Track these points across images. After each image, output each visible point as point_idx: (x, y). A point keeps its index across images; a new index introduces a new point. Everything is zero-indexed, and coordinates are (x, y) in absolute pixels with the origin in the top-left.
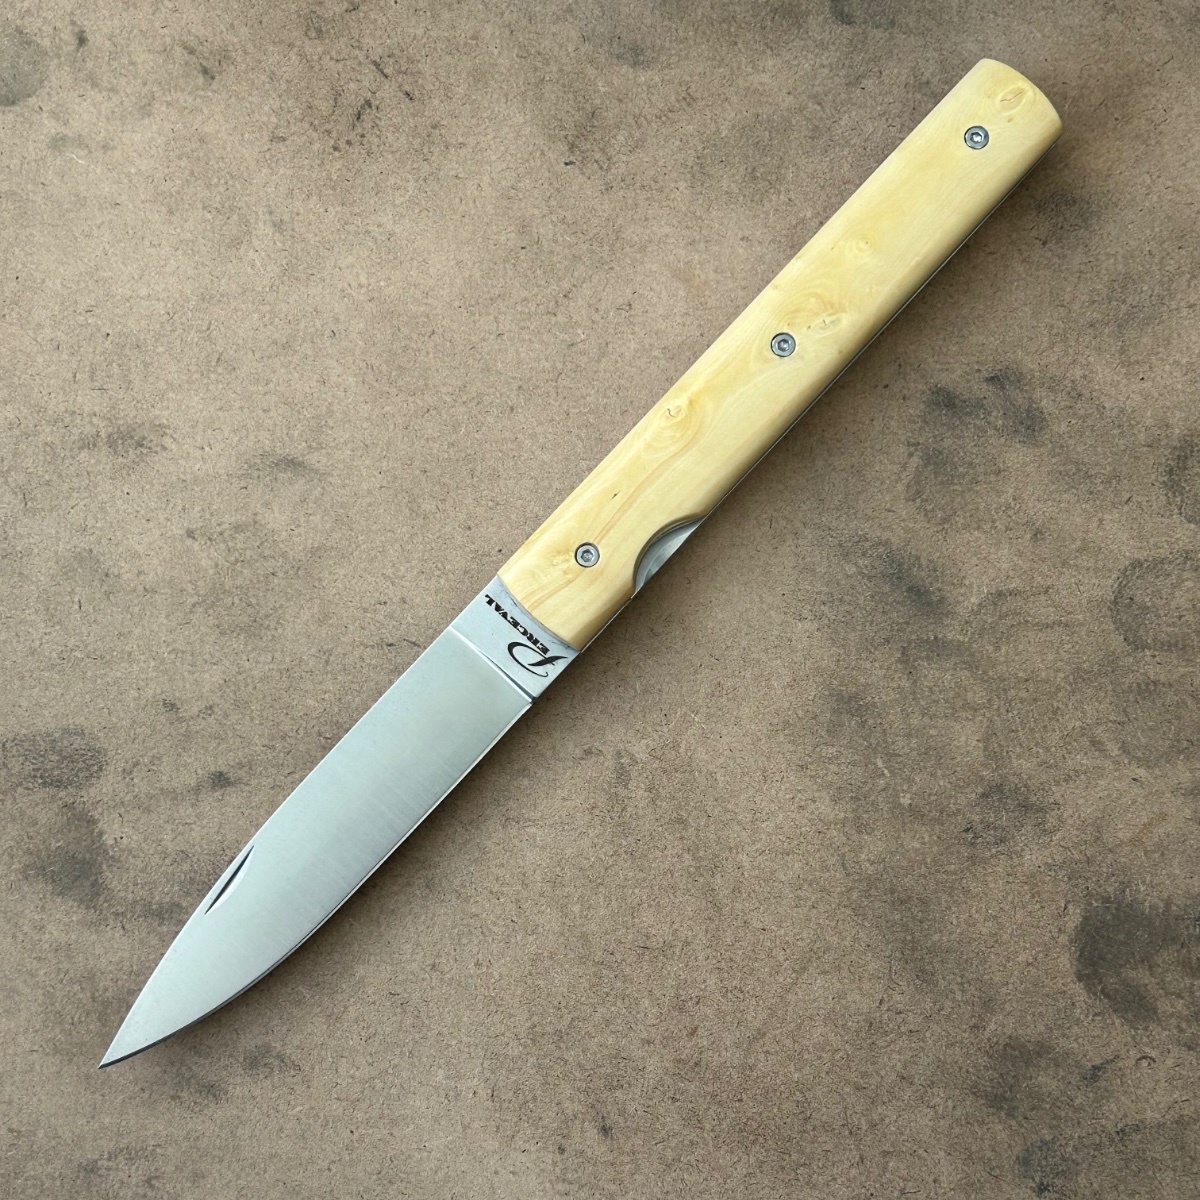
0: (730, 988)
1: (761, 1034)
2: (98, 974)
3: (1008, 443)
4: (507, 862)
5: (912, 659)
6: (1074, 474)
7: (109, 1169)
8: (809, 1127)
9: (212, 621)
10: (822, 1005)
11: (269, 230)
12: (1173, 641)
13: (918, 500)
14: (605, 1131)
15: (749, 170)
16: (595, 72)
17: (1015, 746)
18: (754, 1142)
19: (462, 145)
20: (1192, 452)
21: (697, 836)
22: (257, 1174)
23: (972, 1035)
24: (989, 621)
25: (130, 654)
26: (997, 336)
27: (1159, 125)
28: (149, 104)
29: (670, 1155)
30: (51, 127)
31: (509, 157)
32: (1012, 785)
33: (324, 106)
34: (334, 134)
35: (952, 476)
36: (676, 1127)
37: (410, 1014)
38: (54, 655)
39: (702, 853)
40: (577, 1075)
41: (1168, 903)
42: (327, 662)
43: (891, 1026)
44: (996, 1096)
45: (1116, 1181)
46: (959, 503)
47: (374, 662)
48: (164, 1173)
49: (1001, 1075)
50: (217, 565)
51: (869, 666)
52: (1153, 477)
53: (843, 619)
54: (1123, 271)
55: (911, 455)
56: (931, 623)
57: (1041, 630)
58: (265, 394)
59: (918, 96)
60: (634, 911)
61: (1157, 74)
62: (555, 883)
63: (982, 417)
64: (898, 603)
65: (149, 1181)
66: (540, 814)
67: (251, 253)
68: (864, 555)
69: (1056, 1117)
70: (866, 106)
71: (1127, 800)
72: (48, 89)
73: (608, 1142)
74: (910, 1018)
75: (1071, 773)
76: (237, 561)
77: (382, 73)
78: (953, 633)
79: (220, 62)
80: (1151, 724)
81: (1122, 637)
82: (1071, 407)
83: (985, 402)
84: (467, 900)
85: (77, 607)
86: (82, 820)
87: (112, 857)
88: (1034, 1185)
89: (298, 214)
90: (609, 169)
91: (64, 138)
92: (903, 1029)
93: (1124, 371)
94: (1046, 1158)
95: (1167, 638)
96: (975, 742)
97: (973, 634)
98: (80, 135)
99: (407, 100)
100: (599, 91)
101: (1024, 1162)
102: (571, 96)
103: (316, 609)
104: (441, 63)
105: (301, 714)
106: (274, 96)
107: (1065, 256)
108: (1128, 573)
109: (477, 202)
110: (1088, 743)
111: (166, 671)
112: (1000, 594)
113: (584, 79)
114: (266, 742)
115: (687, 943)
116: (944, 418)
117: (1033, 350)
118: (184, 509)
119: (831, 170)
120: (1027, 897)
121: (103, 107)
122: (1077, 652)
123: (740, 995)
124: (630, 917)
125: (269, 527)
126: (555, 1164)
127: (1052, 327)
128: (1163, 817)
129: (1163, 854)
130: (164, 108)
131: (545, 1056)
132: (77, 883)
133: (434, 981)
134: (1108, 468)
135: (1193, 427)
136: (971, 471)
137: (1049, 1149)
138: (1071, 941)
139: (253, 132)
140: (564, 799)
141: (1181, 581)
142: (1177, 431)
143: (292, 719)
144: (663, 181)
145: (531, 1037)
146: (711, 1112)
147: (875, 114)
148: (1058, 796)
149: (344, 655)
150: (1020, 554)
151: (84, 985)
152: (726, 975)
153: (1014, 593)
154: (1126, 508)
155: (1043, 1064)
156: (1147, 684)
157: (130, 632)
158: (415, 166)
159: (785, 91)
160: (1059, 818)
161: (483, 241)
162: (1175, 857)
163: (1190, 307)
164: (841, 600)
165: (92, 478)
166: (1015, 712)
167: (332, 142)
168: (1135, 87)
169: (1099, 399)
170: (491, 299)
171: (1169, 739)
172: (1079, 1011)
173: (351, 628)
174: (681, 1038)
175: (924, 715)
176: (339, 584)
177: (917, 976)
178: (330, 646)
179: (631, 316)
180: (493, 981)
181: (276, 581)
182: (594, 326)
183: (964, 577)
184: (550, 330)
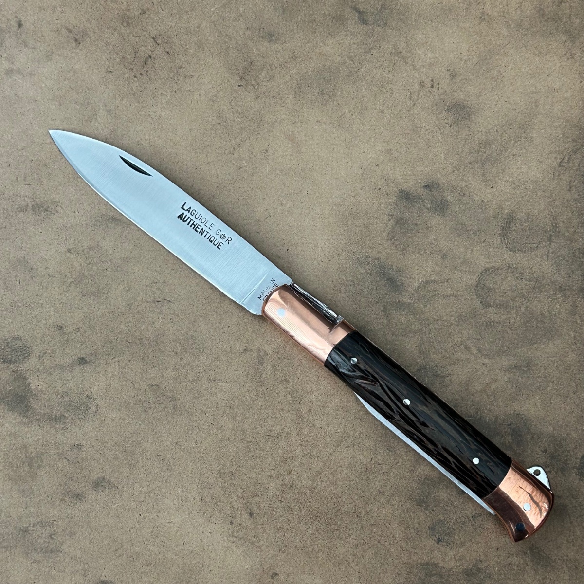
0: (306, 453)
1: (319, 473)
2: (28, 445)
3: (432, 215)
4: (210, 398)
5: (388, 310)
6: (461, 229)
7: (33, 531)
8: (339, 514)
9: (79, 290)
10: (346, 461)
11: (105, 114)
12: (502, 304)
13: (393, 240)
14: (251, 515)
15: (321, 90)
16: (252, 44)
17: (432, 349)
18: (315, 520)
19: (192, 76)
20: (512, 220)
21: (293, 387)
22: (98, 533)
23: (411, 474)
24: (422, 294)
25: (42, 304)
26: (429, 167)
27: (503, 73)
28: (51, 55)
29: (279, 525)
30: (6, 65)
31: (213, 83)
32: (431, 366)
33: (130, 57)
34: (134, 70)
35: (407, 229)
36: (281, 513)
37: (166, 464)
38: (8, 304)
39: (295, 395)
40: (239, 490)
41: (497, 418)
42: (130, 309)
43: (376, 470)
44: (420, 500)
45: (471, 538)
46: (410, 242)
47: (151, 309)
48: (57, 532)
49: (423, 492)
50: (81, 265)
51: (369, 313)
52: (495, 231)
53: (359, 293)
54: (485, 139)
55: (390, 220)
56: (397, 295)
57: (445, 298)
59: (396, 58)
60: (265, 420)
61: (502, 50)
62: (231, 407)
63: (421, 203)
64: (383, 285)
65: (50, 536)
66: (224, 377)
67: (97, 124)
68: (368, 264)
69: (446, 510)
70: (373, 62)
71: (480, 373)
72: (5, 47)
73: (252, 519)
74: (384, 467)
75: (456, 361)
76: (90, 263)
77: (156, 42)
78: (406, 299)
79: (83, 36)
80: (491, 340)
81: (480, 301)
82: (460, 200)
83: (423, 197)
84: (192, 414)
85: (18, 283)
86: (21, 378)
87: (34, 394)
88: (436, 539)
89: (118, 106)
90: (258, 88)
91: (12, 70)
92: (380, 471)
93: (484, 184)
94: (441, 527)
95: (499, 302)
96: (415, 347)
97: (415, 299)
98: (19, 69)
99: (167, 55)
100: (254, 53)
101: (432, 529)
102: (241, 55)
103: (125, 285)
104: (183, 39)
105: (118, 332)
106: (107, 52)
107: (459, 132)
108: (483, 273)
109: (199, 103)
110: (464, 348)
111: (58, 312)
112: (427, 282)
113: (247, 47)
114: (103, 344)
115: (288, 434)
116: (404, 203)
117: (444, 174)
118: (66, 239)
119: (357, 91)
121: (30, 55)
122: (460, 308)
123: (311, 456)
124: (263, 422)
125: (104, 248)
126: (229, 529)
127: (453, 163)
128: (495, 380)
129: (495, 397)
130: (57, 57)
131: (225, 483)
132: (19, 405)
133: (177, 449)
134: (476, 227)
135: (513, 209)
136: (416, 228)
137: (442, 524)
139: (98, 69)
141: (506, 277)
142: (507, 211)
143: (114, 334)
144: (282, 95)
145: (219, 474)
146: (297, 507)
147: (377, 66)
148: (450, 371)
149: (138, 306)
150: (436, 264)
151: (22, 451)
152: (304, 448)
153: (434, 282)
154: (483, 244)
155: (441, 486)
156: (490, 323)
157: (42, 295)
158: (171, 85)
159: (337, 54)
160: (450, 381)
161: (201, 120)
162: (500, 398)
163: (514, 155)
164: (358, 284)
165: (25, 225)
166: (433, 334)
167: (133, 74)
168: (493, 56)
169: (472, 196)
170: (205, 147)
171: (499, 346)
173: (141, 293)
174: (285, 475)
175: (393, 335)
176: (136, 274)
177: (387, 449)
178: (132, 302)
179: (267, 155)
180: (203, 450)
181: (107, 272)
182: (251, 160)
183: (412, 275)
184: (231, 161)
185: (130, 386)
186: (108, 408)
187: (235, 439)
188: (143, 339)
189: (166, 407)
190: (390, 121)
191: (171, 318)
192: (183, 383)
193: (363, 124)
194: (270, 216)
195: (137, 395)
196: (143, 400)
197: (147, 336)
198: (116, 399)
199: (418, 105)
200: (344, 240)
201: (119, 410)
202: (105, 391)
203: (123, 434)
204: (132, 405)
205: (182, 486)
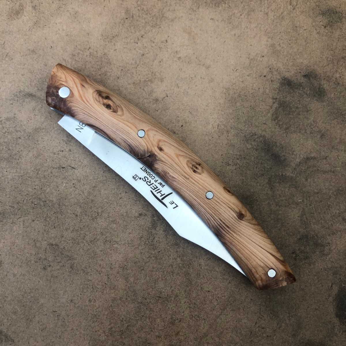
0: (194, 316)
1: (206, 335)
3: (311, 100)
4: (105, 258)
5: (272, 183)
6: (337, 113)
10: (231, 324)
11: (31, 8)
13: (277, 120)
17: (312, 220)
21: (183, 251)
23: (293, 339)
24: (303, 169)
32: (312, 236)
35: (290, 111)
37: (60, 320)
39: (185, 258)
42: (38, 173)
43: (259, 333)
46: (292, 122)
47: (56, 174)
51: (255, 185)
53: (245, 166)
55: (274, 103)
56: (281, 169)
57: (324, 174)
58: (23, 69)
60: (156, 281)
62: (124, 268)
63: (301, 90)
64: (267, 160)
66: (119, 239)
67: (23, 17)
68: (254, 140)
74: (268, 330)
75: (335, 231)
76: (6, 132)
78: (289, 173)
82: (335, 88)
83: (303, 84)
84: (87, 274)
89: (42, 3)
92: (264, 335)
96: (297, 218)
97: (297, 174)
103: (35, 153)
105: (26, 194)
107: (333, 32)
110: (341, 219)
112: (308, 159)
114: (10, 205)
115: (177, 296)
116: (287, 89)
117: (321, 66)
120: (316, 281)
122: (337, 183)
123: (198, 319)
124: (154, 284)
125: (19, 119)
127: (328, 58)
131: (116, 341)
133: (71, 307)
136: (297, 110)
138: (334, 300)
140: (130, 233)
143: (22, 196)
145: (110, 332)
148: (329, 240)
149: (45, 171)
150: (316, 143)
152: (192, 310)
153: (314, 158)
160: (330, 249)
161: (112, 16)
164: (245, 158)
166: (313, 206)
170: (113, 37)
172: (336, 330)
173: (48, 160)
174: (173, 336)
175: (277, 205)
176: (45, 143)
177: (271, 313)
178: (39, 167)
179: (167, 45)
180: (96, 308)
181: (20, 140)
182: (152, 48)
183: (294, 151)
184: (135, 49)
185: (32, 244)
186: (10, 263)
187: (126, 299)
188: (47, 202)
189: (64, 265)
190: (273, 21)
191: (74, 183)
192: (81, 243)
193: (250, 23)
194: (167, 96)
195: (38, 253)
196: (43, 258)
197: (51, 199)
198: (18, 256)
199: (297, 9)
200: (233, 119)
201: (21, 266)
202: (9, 248)
203: (22, 290)
204: (33, 262)
205: (74, 342)
